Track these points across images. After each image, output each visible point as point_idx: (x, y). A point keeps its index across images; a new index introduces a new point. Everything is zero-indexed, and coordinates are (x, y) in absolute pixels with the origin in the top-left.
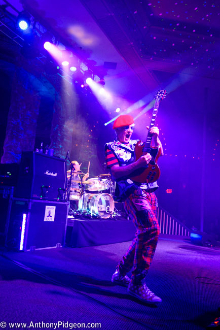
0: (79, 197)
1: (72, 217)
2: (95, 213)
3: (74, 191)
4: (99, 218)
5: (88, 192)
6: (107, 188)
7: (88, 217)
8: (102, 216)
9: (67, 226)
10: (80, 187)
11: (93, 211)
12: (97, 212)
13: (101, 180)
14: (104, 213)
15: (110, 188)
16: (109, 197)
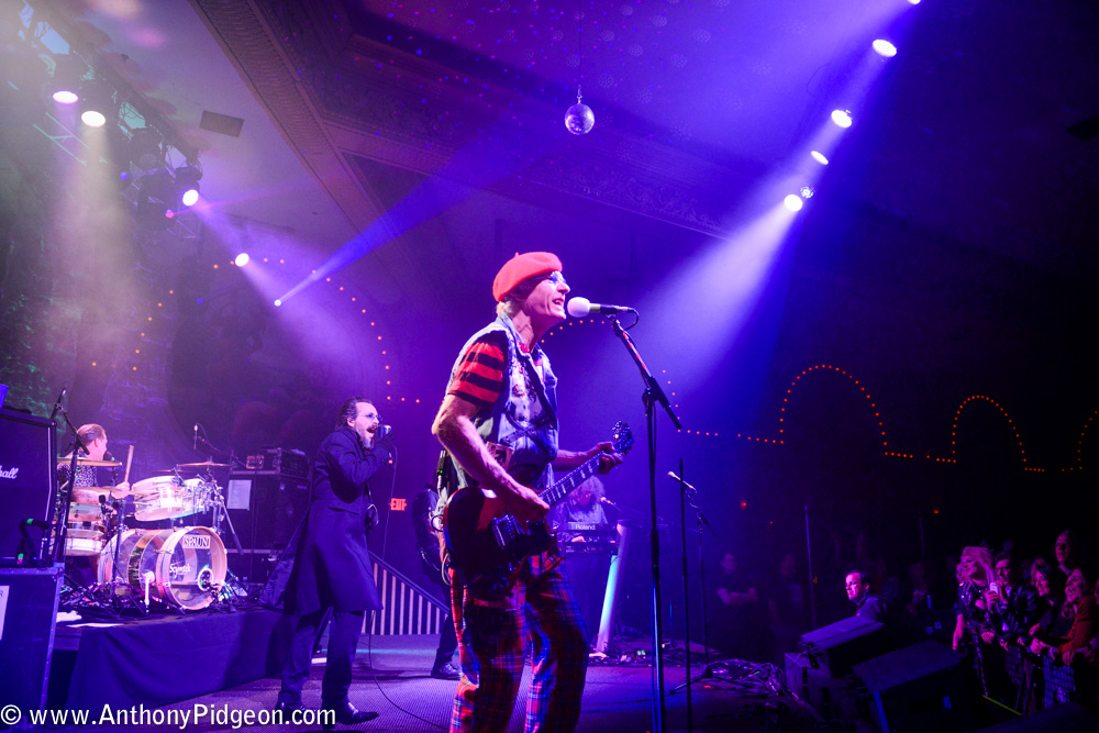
0: (99, 544)
3: (80, 523)
4: (175, 611)
5: (133, 524)
6: (201, 509)
7: (135, 609)
8: (186, 601)
9: (55, 652)
10: (105, 511)
11: (153, 589)
13: (181, 484)
14: (192, 592)
15: (212, 508)
16: (209, 537)
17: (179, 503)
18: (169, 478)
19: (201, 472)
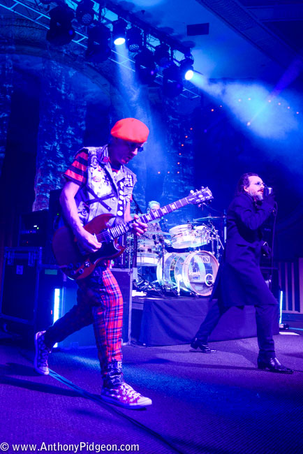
0: (157, 260)
1: (142, 294)
2: (185, 287)
3: (146, 250)
4: (193, 296)
5: (170, 250)
6: (205, 242)
7: (172, 293)
8: (199, 291)
9: (133, 310)
10: (156, 243)
11: (182, 284)
12: (187, 284)
13: (193, 229)
14: (204, 287)
15: (211, 242)
16: (209, 257)
17: (192, 238)
18: (186, 226)
19: (206, 222)
